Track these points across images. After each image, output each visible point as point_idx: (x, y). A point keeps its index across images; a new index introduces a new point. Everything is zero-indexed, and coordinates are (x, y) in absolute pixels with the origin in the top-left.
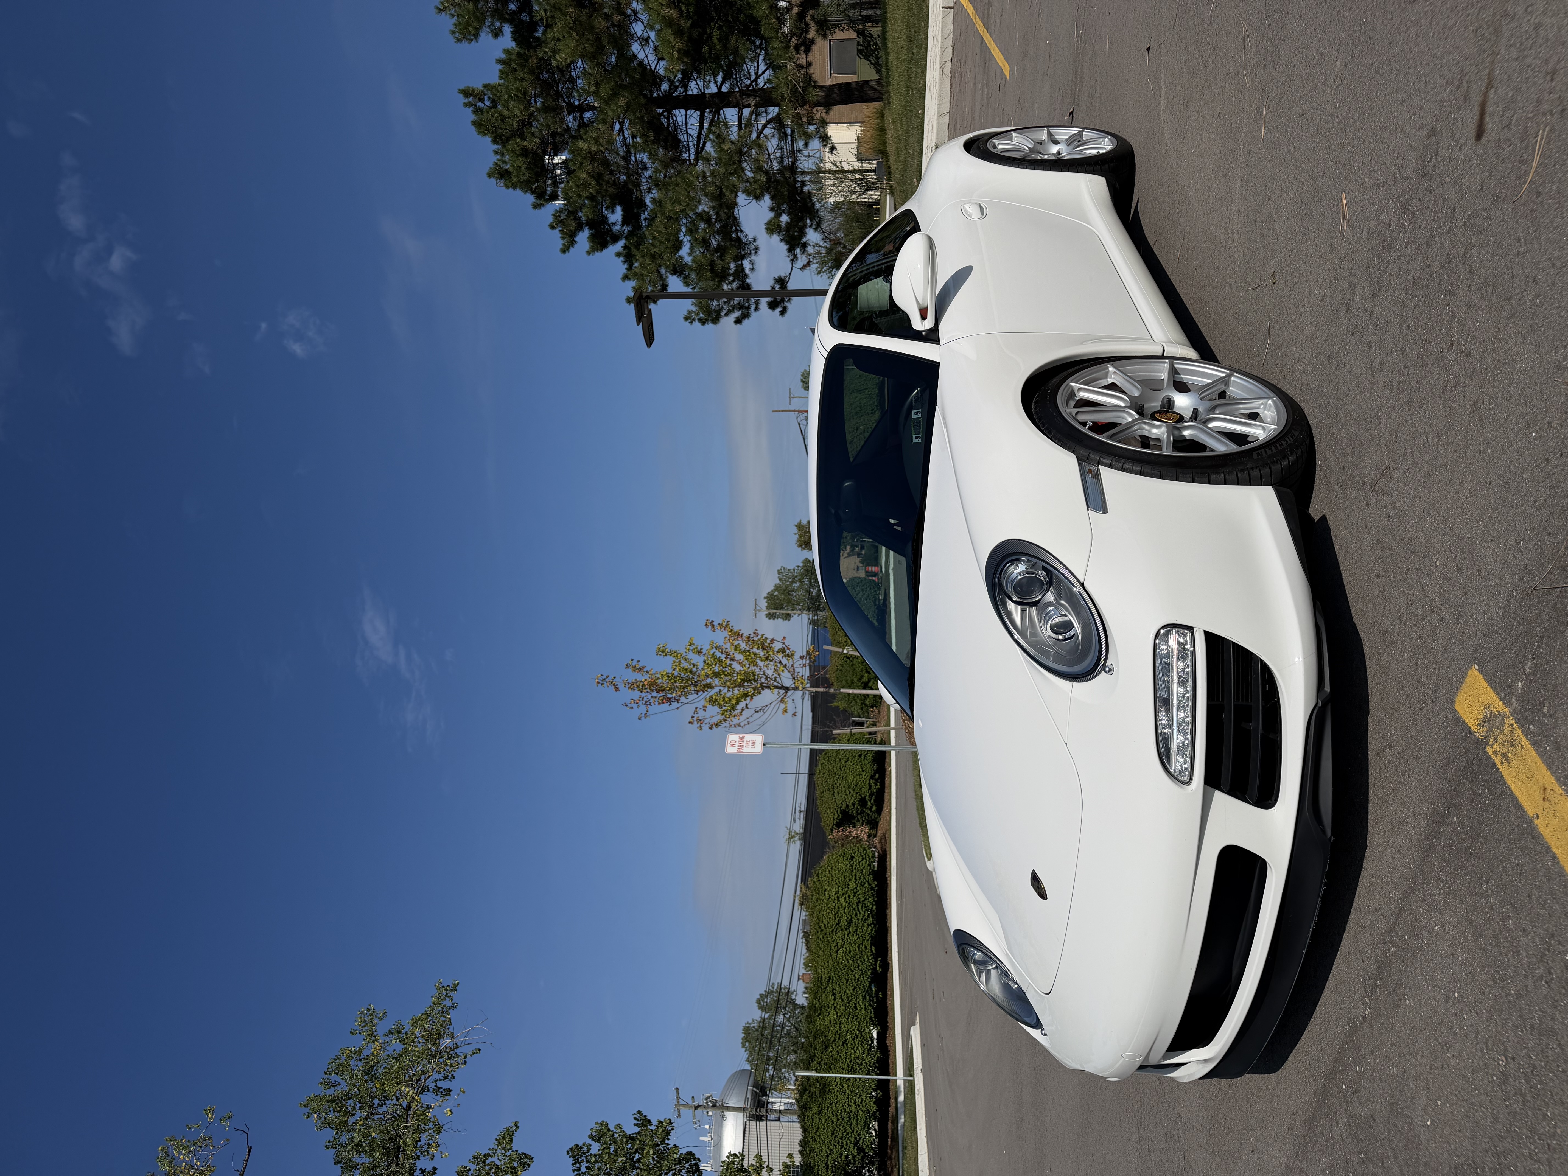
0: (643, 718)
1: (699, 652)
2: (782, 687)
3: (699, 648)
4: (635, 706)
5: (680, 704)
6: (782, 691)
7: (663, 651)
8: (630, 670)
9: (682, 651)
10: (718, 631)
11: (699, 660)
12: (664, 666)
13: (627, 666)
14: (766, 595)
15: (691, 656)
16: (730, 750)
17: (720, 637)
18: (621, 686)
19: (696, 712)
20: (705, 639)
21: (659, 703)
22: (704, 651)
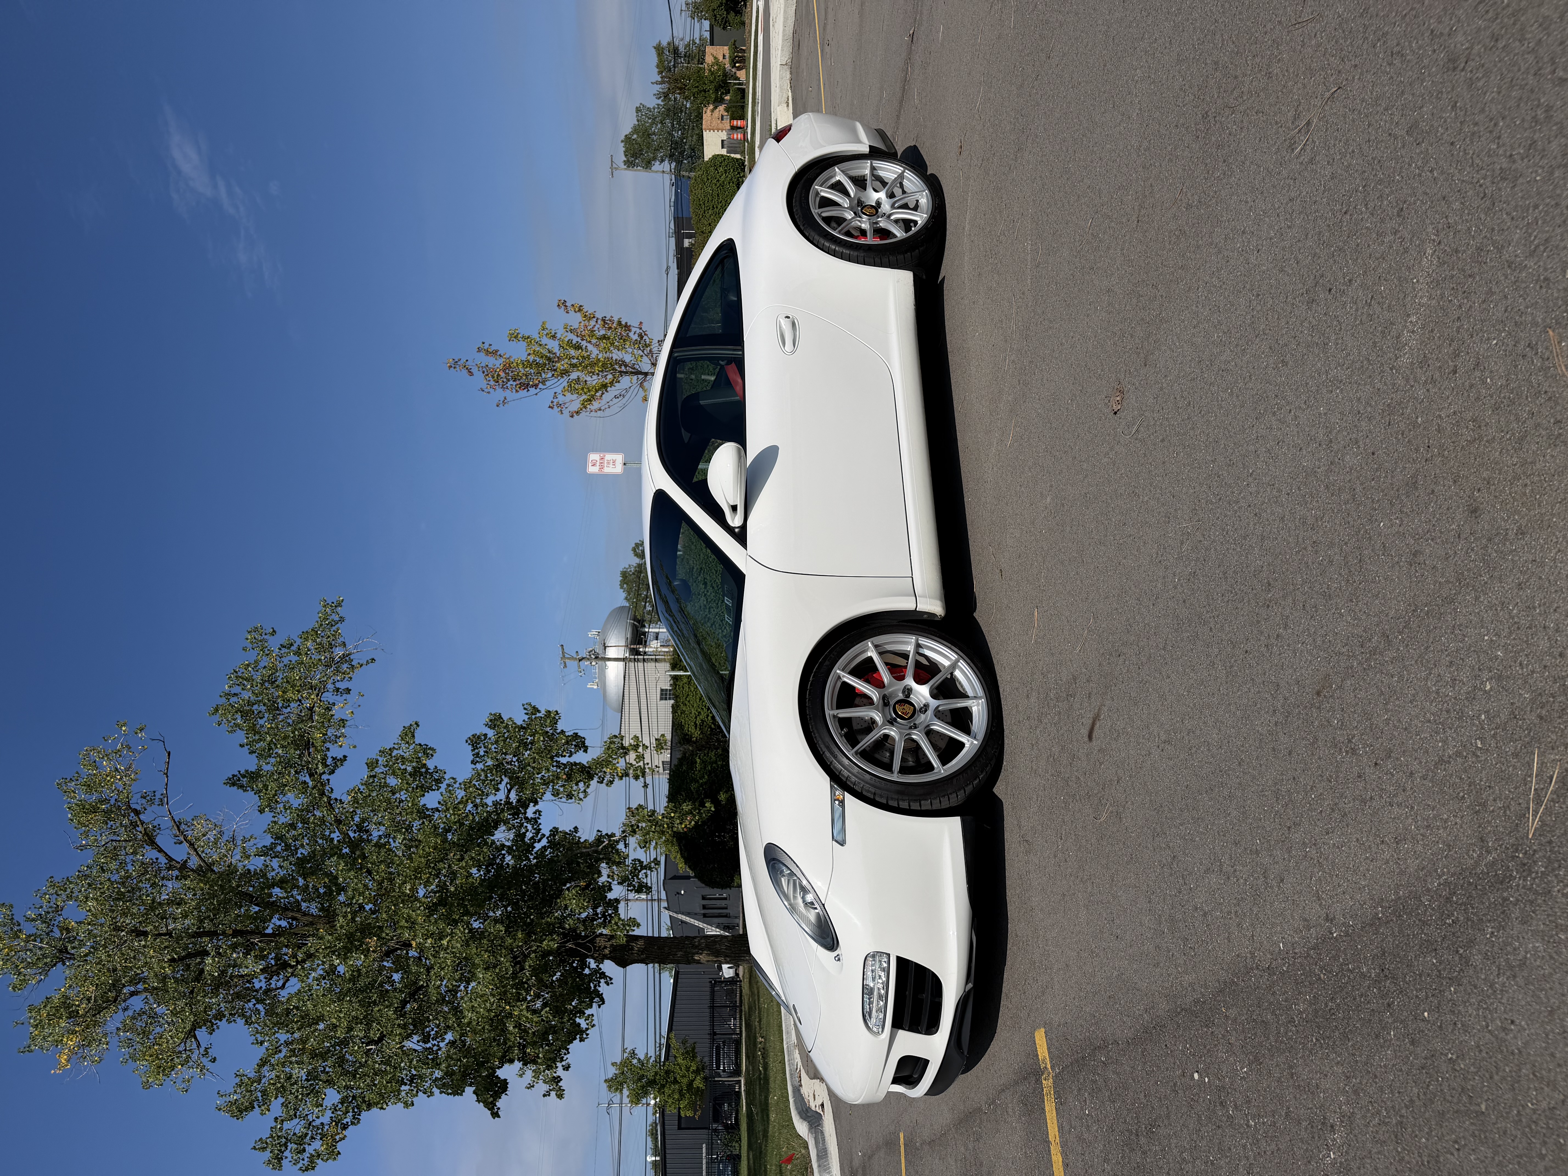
0: (501, 405)
1: (554, 337)
2: (640, 373)
3: (553, 333)
4: (491, 390)
5: (538, 390)
6: (640, 377)
7: (514, 336)
8: (482, 354)
9: (535, 336)
10: (572, 313)
11: (553, 345)
12: (519, 352)
13: (479, 350)
14: (623, 138)
15: (545, 340)
16: (592, 470)
17: (575, 320)
18: (475, 370)
19: (555, 397)
20: (559, 321)
21: (517, 391)
22: (558, 336)
